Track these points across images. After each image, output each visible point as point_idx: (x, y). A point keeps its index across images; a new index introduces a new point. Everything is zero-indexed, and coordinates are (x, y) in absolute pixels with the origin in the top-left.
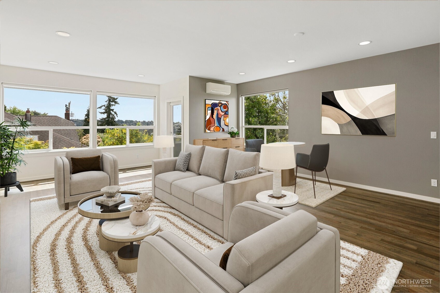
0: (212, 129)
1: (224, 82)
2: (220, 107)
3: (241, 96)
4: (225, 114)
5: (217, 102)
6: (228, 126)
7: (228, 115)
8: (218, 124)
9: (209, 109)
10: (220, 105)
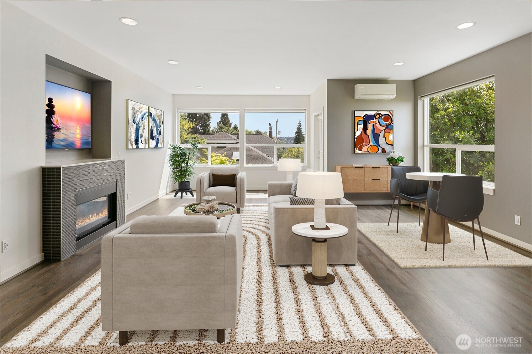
0: (365, 149)
1: (387, 80)
2: (378, 119)
3: (421, 97)
4: (387, 128)
5: (374, 113)
6: (392, 145)
7: (393, 129)
8: (375, 142)
9: (360, 122)
10: (378, 116)
